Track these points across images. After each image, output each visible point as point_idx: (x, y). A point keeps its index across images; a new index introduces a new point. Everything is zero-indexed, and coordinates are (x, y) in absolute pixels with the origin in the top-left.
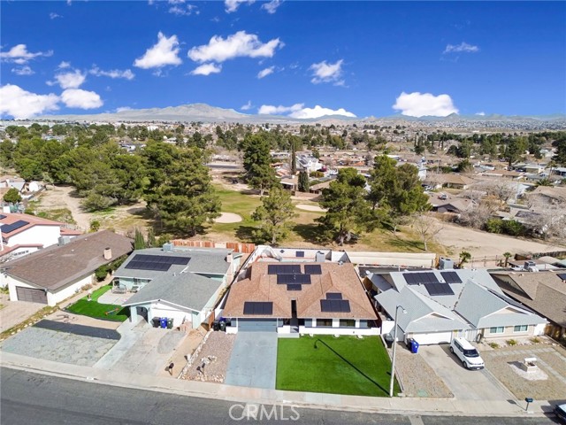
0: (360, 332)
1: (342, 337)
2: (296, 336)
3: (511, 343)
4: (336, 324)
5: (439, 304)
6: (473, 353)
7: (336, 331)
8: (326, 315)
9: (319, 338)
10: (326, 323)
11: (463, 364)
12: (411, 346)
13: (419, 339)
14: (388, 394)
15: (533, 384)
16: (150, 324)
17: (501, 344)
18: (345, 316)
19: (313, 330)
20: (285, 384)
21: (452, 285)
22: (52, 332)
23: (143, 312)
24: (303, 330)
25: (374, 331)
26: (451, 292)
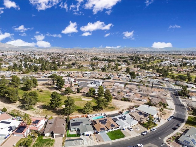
0: (116, 129)
1: (115, 130)
2: (108, 132)
3: (135, 126)
4: (113, 129)
5: (125, 122)
6: (131, 129)
7: (113, 130)
8: (112, 128)
9: (112, 131)
10: (112, 129)
11: (131, 130)
12: (123, 129)
13: (124, 128)
14: (124, 137)
15: (139, 131)
16: (85, 136)
17: (134, 126)
18: (114, 127)
19: (110, 131)
20: (112, 139)
21: (125, 118)
22: (69, 142)
23: (83, 134)
24: (109, 131)
25: (118, 128)
26: (125, 119)
